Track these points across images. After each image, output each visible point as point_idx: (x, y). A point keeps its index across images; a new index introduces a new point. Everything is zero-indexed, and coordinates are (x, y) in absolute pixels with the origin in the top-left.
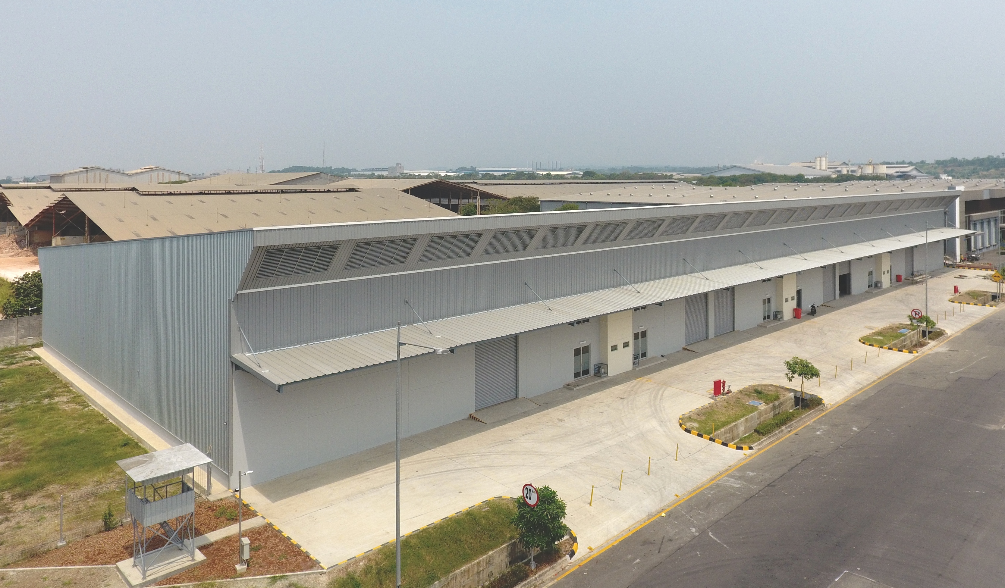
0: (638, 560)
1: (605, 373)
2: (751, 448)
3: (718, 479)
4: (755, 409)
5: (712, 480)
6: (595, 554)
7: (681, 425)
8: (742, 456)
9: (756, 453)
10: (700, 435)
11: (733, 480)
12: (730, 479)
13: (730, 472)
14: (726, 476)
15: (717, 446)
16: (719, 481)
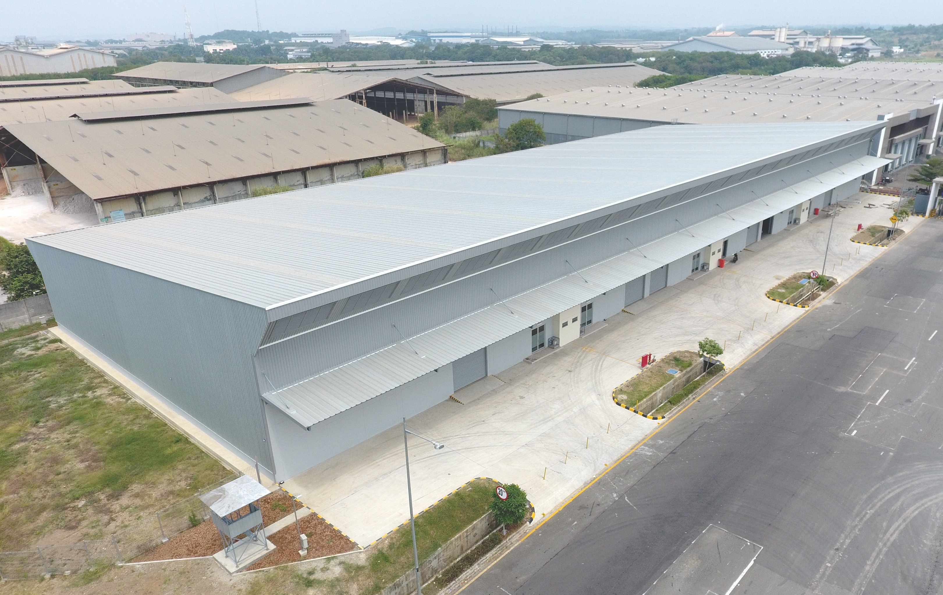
0: (576, 522)
1: (557, 344)
2: (663, 417)
3: (636, 448)
4: (672, 377)
5: (632, 449)
6: (547, 518)
7: (614, 398)
8: (656, 425)
9: (666, 421)
10: (627, 408)
11: (647, 448)
12: (645, 447)
13: (645, 441)
14: (642, 445)
15: (639, 417)
16: (637, 449)
